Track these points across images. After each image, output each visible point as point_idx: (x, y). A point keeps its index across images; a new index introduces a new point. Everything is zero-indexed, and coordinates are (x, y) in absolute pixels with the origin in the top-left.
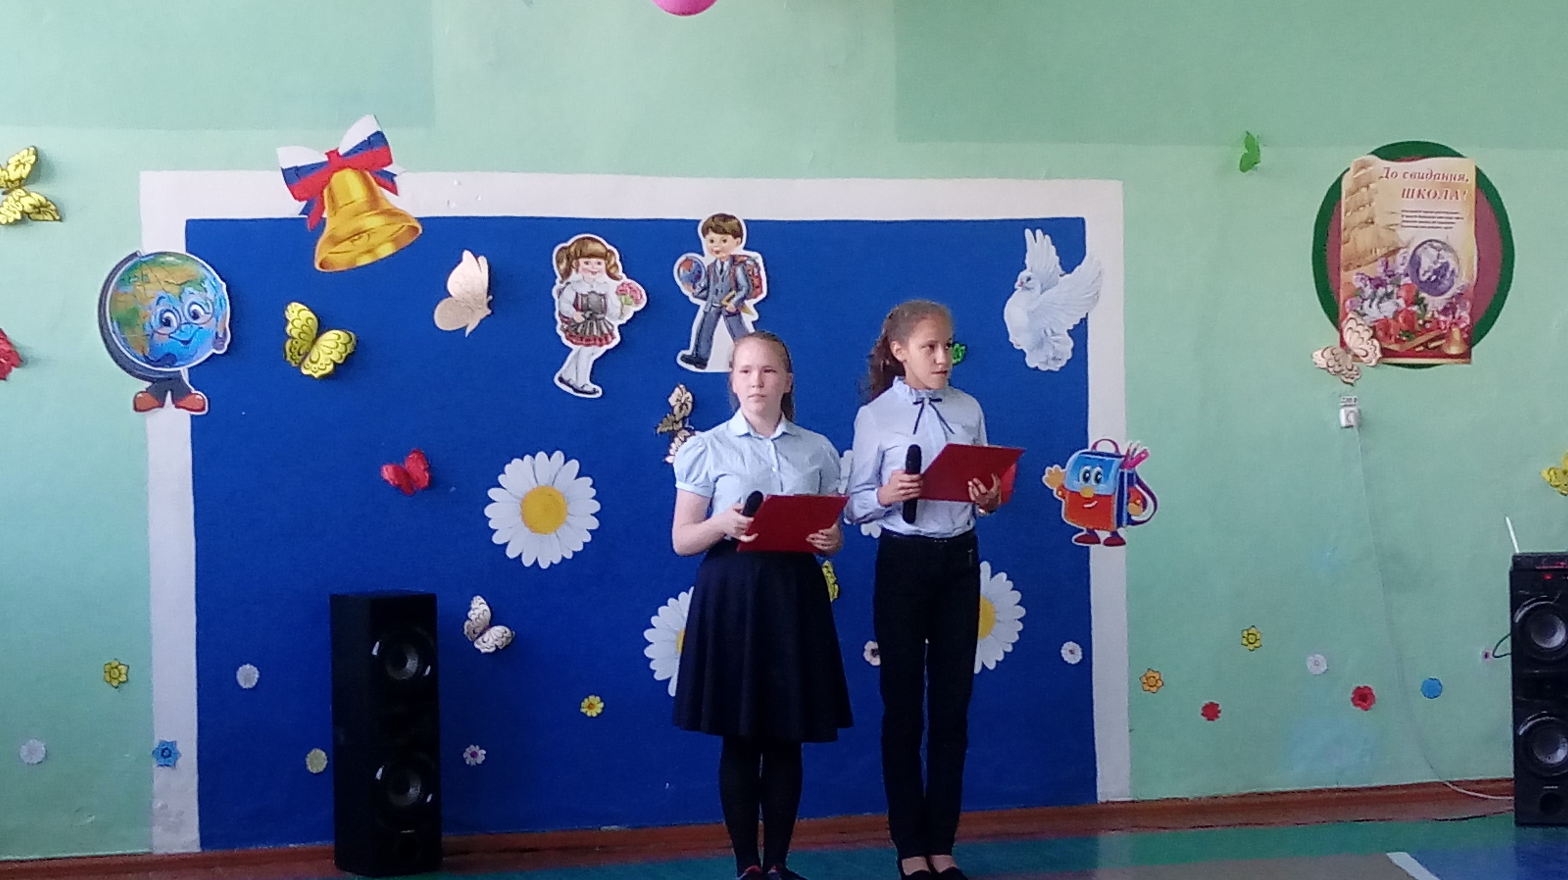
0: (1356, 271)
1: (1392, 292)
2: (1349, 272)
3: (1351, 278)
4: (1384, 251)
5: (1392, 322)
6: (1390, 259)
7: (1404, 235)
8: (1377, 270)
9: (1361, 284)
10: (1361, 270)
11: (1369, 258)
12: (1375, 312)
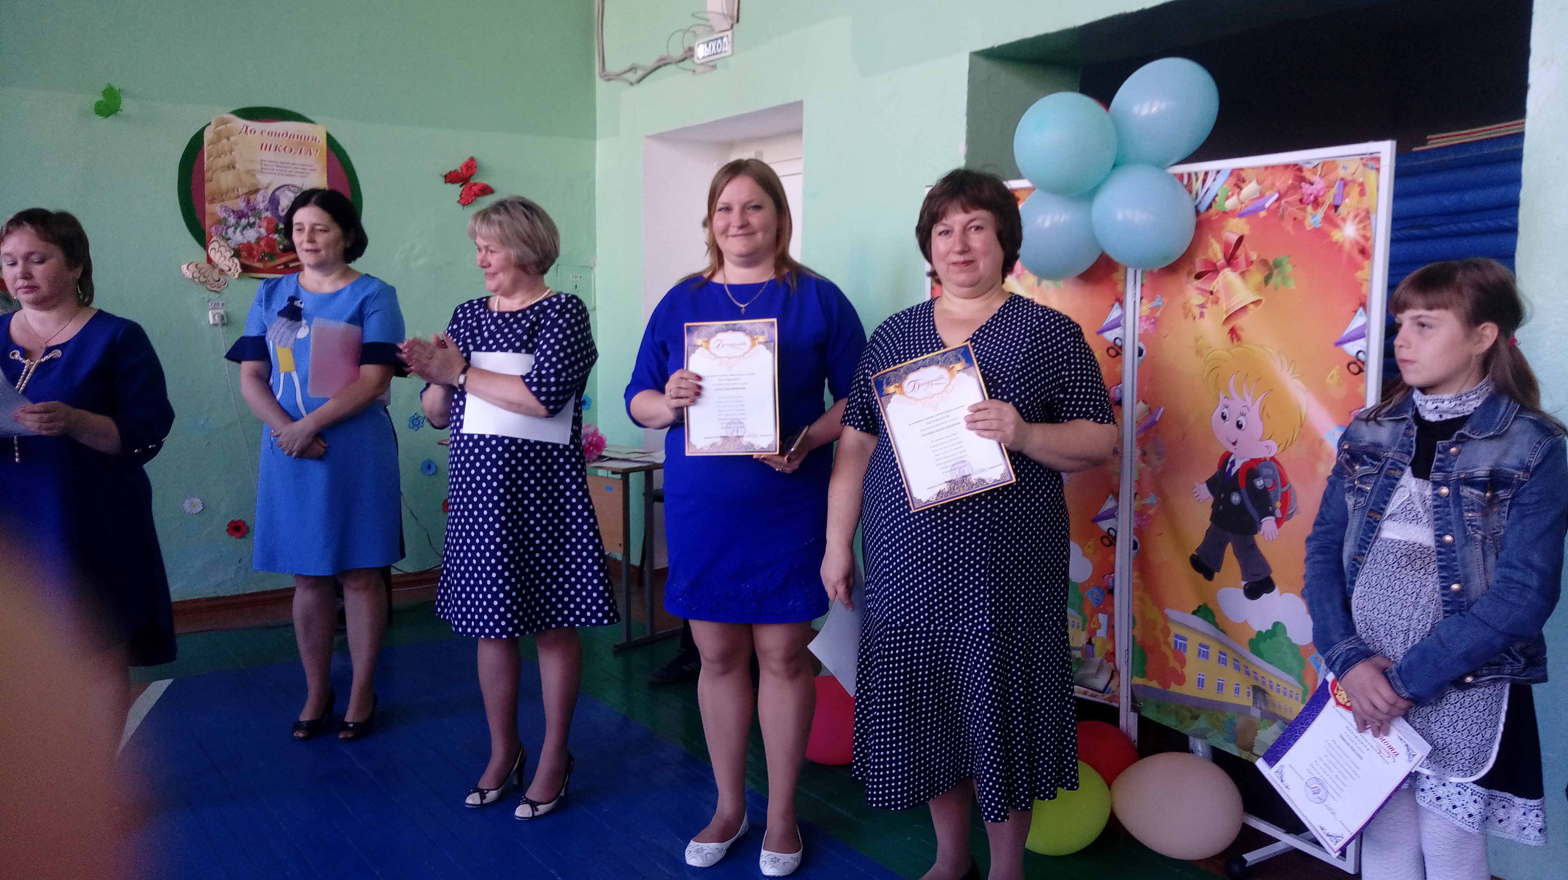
0: (219, 205)
1: (254, 223)
2: (214, 205)
3: (214, 210)
4: (246, 190)
5: (255, 247)
6: (252, 197)
7: (263, 179)
8: (241, 205)
9: (223, 215)
10: (224, 204)
11: (232, 195)
12: (238, 238)
